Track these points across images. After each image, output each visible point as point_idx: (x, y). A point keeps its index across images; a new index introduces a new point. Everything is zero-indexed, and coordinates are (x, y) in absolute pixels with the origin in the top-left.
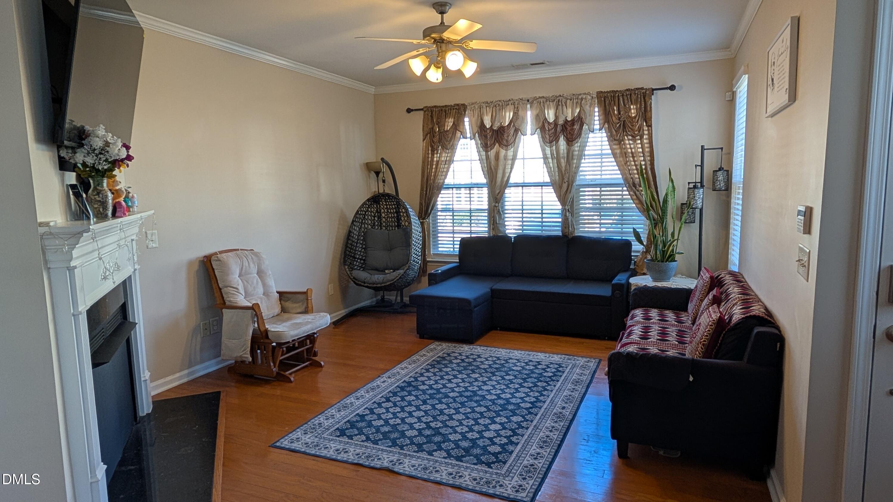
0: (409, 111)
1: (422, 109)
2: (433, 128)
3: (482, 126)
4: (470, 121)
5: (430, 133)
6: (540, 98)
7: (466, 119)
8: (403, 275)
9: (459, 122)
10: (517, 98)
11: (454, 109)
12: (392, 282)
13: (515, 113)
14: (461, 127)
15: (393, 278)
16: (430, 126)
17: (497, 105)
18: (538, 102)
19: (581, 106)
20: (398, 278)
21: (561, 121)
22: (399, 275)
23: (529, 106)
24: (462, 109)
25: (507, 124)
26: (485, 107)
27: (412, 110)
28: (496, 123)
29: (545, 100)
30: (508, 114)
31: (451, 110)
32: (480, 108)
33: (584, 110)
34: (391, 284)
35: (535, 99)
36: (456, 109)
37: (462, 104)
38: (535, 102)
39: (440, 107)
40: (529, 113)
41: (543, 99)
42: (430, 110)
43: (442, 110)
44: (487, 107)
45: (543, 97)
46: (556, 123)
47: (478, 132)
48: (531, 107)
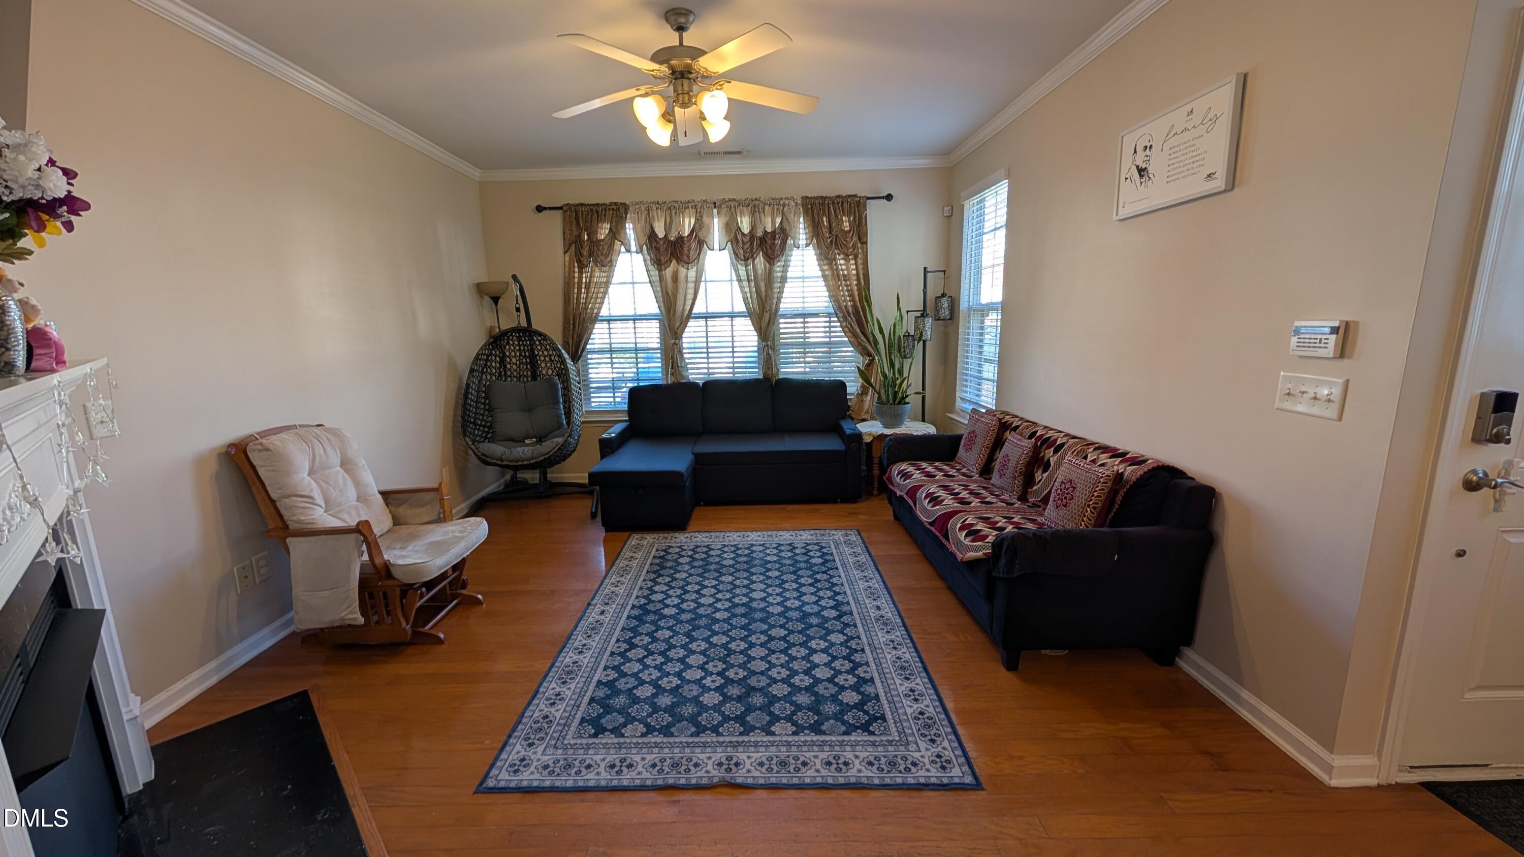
0: (540, 209)
1: (561, 208)
2: (579, 236)
3: (652, 236)
4: (635, 229)
5: (575, 242)
6: (730, 200)
7: (629, 226)
8: (563, 445)
9: (619, 228)
10: (699, 199)
11: (609, 210)
12: (546, 456)
13: (697, 220)
14: (622, 235)
15: (549, 450)
16: (575, 233)
17: (672, 208)
18: (727, 206)
19: (783, 214)
20: (556, 449)
21: (760, 233)
22: (556, 445)
23: (715, 211)
24: (622, 210)
25: (686, 234)
26: (655, 209)
27: (545, 209)
28: (673, 230)
29: (736, 204)
30: (687, 220)
31: (605, 210)
32: (648, 210)
33: (787, 219)
34: (545, 459)
35: (724, 201)
36: (613, 209)
37: (621, 204)
38: (723, 206)
39: (589, 205)
40: (716, 220)
41: (735, 202)
42: (573, 210)
43: (592, 210)
44: (657, 209)
45: (734, 200)
46: (752, 235)
47: (645, 243)
48: (718, 213)
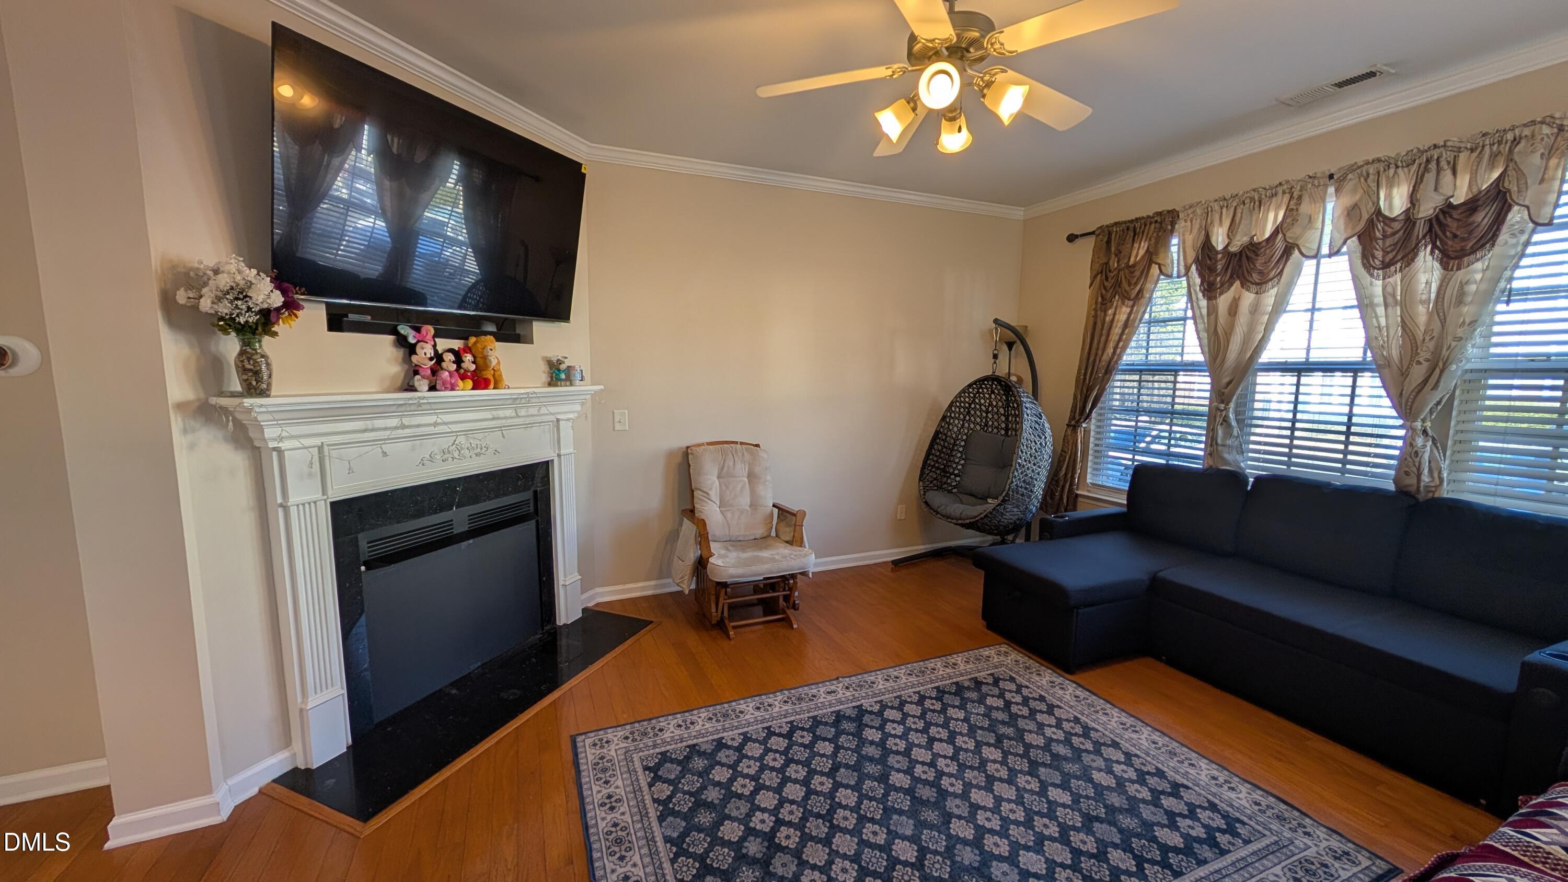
0: (1072, 238)
1: (1093, 233)
2: (1107, 263)
3: (1207, 247)
4: (1182, 243)
5: (1101, 272)
6: (1367, 163)
7: (1175, 241)
9: (1159, 246)
10: (1301, 176)
11: (1151, 223)
13: (1289, 210)
14: (1161, 255)
16: (1105, 260)
17: (1247, 201)
18: (1360, 176)
19: (1510, 159)
21: (1427, 209)
23: (1331, 190)
24: (1168, 219)
25: (1267, 235)
26: (1217, 208)
27: (1076, 237)
28: (1238, 237)
29: (1381, 167)
30: (1271, 216)
31: (1145, 225)
32: (1207, 213)
33: (1518, 170)
35: (1353, 168)
36: (1156, 222)
37: (1169, 212)
38: (1350, 176)
39: (1125, 222)
40: (1330, 206)
41: (1376, 165)
42: (1107, 232)
43: (1128, 229)
44: (1221, 208)
45: (1379, 160)
46: (1410, 216)
47: (1197, 261)
48: (1337, 191)
